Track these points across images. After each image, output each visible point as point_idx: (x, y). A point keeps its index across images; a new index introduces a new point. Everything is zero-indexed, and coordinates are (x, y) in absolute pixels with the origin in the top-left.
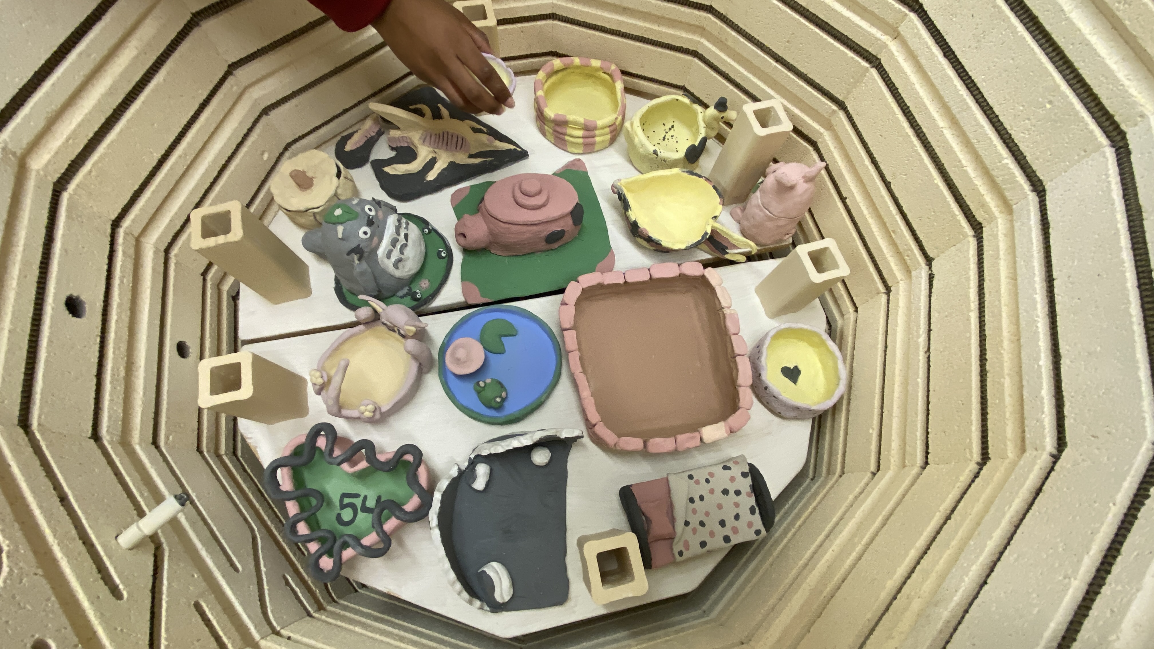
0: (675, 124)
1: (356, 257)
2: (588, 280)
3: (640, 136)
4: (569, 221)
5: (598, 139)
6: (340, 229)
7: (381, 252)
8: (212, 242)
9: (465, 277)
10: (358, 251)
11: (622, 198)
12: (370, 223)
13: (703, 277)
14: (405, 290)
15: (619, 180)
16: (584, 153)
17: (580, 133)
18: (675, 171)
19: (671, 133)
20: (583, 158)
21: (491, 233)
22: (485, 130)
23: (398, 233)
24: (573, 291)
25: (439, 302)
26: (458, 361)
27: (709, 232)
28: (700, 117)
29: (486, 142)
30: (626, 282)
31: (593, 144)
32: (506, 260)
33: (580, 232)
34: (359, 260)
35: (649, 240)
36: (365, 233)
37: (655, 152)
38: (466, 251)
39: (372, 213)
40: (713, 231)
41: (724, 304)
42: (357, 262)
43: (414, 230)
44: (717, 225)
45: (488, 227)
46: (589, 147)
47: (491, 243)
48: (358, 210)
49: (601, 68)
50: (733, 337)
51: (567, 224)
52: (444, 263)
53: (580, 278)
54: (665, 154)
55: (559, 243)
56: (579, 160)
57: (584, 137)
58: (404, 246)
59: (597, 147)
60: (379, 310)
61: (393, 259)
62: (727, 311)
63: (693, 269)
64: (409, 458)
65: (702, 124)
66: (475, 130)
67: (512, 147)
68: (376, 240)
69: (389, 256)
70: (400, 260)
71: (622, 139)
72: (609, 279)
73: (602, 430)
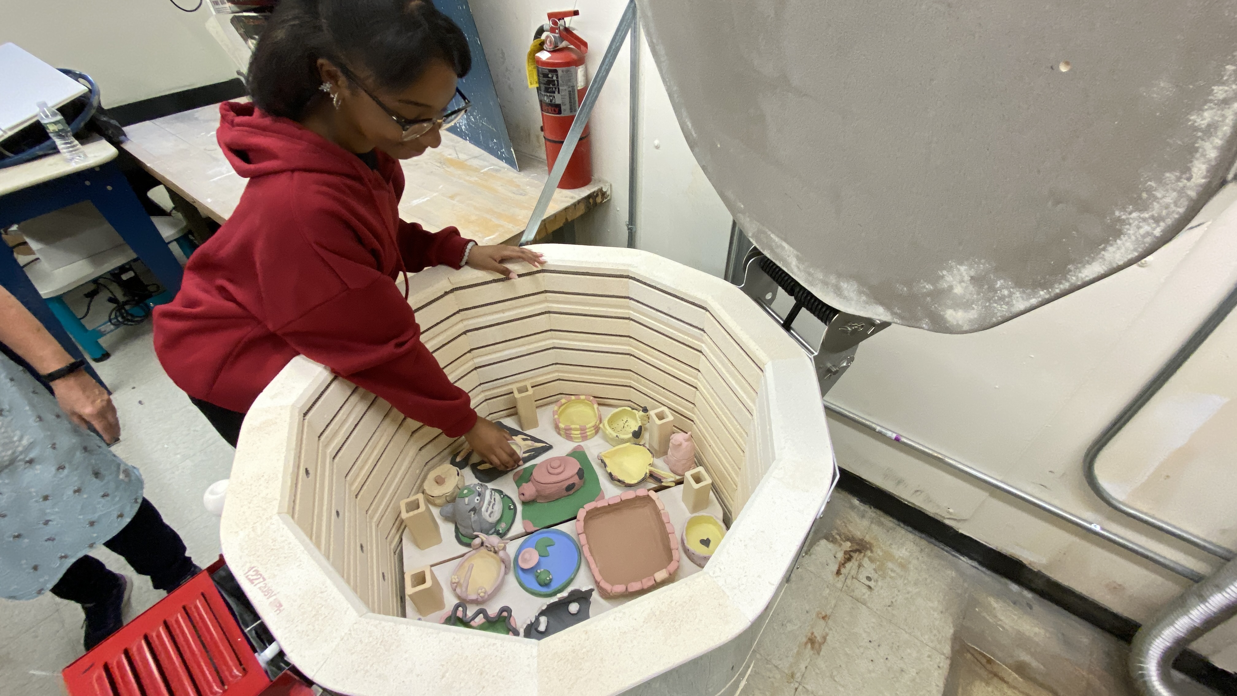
0: (628, 419)
1: (472, 513)
2: (589, 506)
3: (609, 430)
4: (577, 477)
5: (588, 434)
6: (467, 500)
7: (483, 509)
8: (411, 514)
9: (524, 518)
10: (474, 510)
11: (602, 461)
12: (479, 495)
13: (648, 495)
14: (493, 530)
15: (601, 453)
16: (583, 441)
17: (578, 432)
18: (628, 444)
19: (627, 424)
20: (582, 444)
21: (537, 491)
22: (529, 438)
23: (491, 498)
24: (582, 514)
25: (511, 534)
26: (525, 560)
27: (648, 472)
28: (637, 416)
29: (531, 445)
30: (609, 505)
31: (586, 436)
32: (546, 504)
33: (584, 483)
34: (474, 514)
35: (619, 481)
36: (478, 500)
37: (617, 436)
38: (524, 503)
39: (480, 490)
40: (650, 472)
41: (660, 508)
42: (473, 515)
43: (497, 496)
44: (652, 469)
45: (536, 488)
46: (585, 438)
47: (537, 496)
48: (474, 489)
49: (586, 399)
50: (667, 525)
51: (576, 480)
52: (512, 511)
53: (584, 506)
54: (622, 436)
55: (573, 491)
56: (580, 445)
57: (581, 434)
58: (494, 504)
59: (589, 437)
60: (484, 539)
61: (489, 512)
62: (662, 512)
63: (641, 492)
64: (505, 614)
65: (639, 419)
66: (524, 440)
67: (544, 445)
68: (482, 502)
69: (487, 511)
70: (492, 512)
71: (600, 431)
72: (600, 504)
73: (604, 584)
